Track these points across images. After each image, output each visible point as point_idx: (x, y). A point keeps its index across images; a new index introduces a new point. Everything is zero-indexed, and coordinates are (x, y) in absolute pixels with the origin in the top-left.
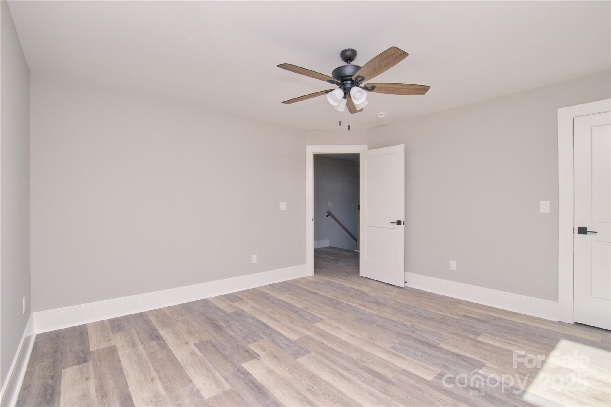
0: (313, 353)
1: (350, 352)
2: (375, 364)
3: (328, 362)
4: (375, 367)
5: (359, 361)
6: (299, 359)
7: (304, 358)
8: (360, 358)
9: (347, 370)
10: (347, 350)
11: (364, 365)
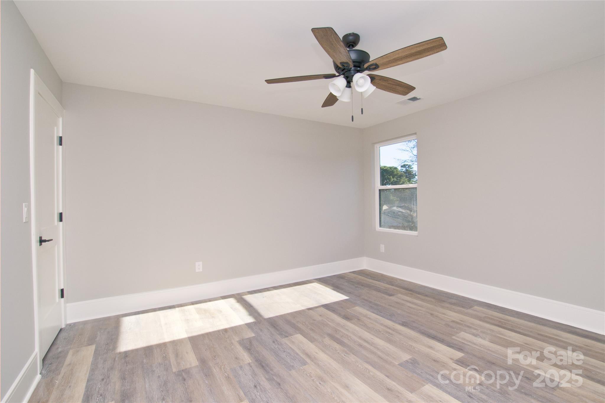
0: (397, 364)
1: (355, 362)
2: (334, 348)
3: (379, 353)
4: (335, 346)
5: (348, 352)
6: (409, 358)
7: (405, 359)
8: (346, 355)
9: (361, 346)
10: (358, 364)
11: (344, 348)
